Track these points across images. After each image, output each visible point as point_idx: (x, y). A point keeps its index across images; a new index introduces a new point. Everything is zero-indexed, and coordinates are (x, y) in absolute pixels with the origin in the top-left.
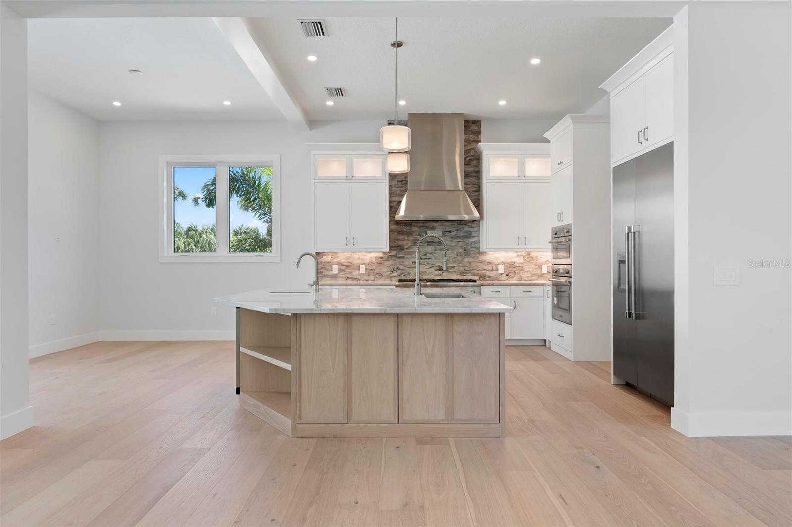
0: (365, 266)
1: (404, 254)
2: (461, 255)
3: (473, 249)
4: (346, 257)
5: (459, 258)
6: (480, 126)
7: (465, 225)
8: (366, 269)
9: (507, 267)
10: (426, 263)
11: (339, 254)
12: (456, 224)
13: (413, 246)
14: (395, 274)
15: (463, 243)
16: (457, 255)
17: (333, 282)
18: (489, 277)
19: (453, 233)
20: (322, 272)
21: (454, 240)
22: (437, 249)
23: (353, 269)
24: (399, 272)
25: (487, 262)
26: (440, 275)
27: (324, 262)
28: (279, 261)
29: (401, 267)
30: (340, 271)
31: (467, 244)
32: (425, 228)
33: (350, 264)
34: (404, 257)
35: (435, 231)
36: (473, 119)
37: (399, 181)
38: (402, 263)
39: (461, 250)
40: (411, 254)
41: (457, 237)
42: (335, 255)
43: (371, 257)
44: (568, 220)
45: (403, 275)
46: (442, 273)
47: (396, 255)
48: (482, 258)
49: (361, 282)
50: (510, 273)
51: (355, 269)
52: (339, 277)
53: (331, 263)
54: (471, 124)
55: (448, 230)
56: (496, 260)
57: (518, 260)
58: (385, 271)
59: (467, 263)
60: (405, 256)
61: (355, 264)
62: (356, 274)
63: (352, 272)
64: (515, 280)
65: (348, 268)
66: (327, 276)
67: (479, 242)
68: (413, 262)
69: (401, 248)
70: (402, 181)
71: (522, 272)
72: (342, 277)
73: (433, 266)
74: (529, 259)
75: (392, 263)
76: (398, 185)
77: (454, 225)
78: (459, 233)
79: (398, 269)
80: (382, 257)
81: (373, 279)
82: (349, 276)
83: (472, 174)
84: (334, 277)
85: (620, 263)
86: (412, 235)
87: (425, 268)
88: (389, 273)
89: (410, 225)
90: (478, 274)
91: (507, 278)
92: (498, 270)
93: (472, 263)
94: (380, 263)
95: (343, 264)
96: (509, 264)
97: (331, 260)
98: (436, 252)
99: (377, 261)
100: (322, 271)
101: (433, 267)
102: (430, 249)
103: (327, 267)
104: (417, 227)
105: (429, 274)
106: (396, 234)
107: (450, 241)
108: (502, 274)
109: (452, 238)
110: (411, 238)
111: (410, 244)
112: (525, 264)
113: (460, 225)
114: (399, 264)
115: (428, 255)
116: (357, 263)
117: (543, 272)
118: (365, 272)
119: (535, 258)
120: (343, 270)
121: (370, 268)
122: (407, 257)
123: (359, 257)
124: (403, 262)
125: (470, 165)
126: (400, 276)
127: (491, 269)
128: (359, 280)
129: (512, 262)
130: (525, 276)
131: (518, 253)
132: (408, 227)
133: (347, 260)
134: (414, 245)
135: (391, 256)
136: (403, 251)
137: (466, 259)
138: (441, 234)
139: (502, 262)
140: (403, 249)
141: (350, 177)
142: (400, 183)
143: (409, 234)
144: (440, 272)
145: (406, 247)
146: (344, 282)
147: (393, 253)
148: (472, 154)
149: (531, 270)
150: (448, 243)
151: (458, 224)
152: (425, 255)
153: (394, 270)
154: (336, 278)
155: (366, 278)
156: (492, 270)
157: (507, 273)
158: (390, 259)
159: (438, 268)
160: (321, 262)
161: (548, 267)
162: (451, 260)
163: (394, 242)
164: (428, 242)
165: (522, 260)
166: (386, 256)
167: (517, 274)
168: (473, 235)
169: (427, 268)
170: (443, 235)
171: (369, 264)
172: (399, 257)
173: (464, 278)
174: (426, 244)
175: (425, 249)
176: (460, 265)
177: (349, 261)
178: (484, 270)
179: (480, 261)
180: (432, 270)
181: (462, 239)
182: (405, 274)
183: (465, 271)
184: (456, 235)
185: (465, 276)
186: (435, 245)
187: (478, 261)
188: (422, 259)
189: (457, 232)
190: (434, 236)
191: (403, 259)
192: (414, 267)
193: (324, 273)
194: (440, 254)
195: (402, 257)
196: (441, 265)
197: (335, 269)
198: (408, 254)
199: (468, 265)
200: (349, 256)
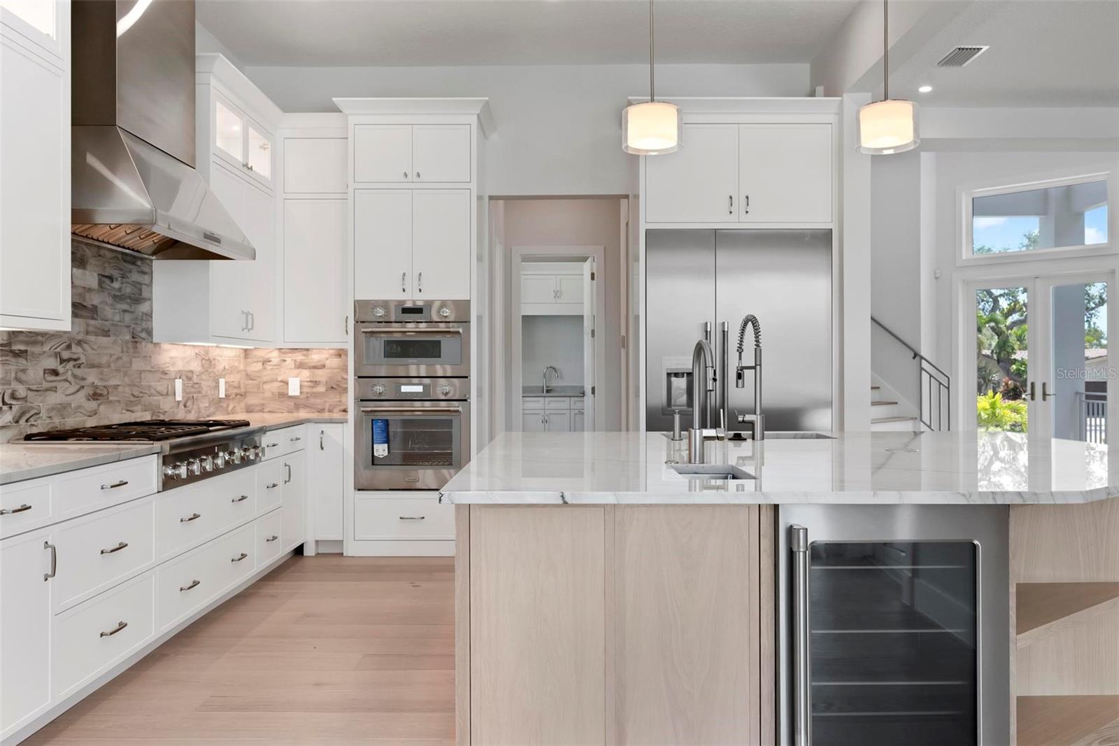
2: (128, 352)
3: (144, 334)
5: (125, 359)
7: (134, 263)
9: (185, 384)
10: (69, 376)
12: (120, 256)
15: (131, 316)
16: (122, 351)
18: (164, 413)
19: (116, 285)
21: (117, 306)
22: (91, 329)
24: (16, 408)
25: (162, 372)
26: (96, 412)
29: (21, 391)
31: (136, 320)
34: (26, 352)
35: (87, 272)
39: (127, 337)
40: (42, 344)
41: (122, 297)
45: (23, 420)
46: (99, 405)
47: (9, 344)
48: (155, 359)
50: (188, 399)
55: (109, 271)
56: (171, 365)
59: (136, 376)
60: (29, 349)
67: (152, 315)
68: (45, 372)
71: (200, 395)
73: (83, 383)
74: (207, 366)
77: (118, 258)
78: (124, 286)
79: (13, 396)
87: (69, 392)
90: (150, 405)
92: (174, 394)
96: (187, 377)
98: (88, 338)
101: (83, 387)
102: (77, 329)
105: (75, 412)
107: (111, 305)
108: (179, 402)
109: (115, 297)
112: (203, 377)
113: (126, 261)
115: (75, 348)
119: (214, 363)
122: (34, 355)
124: (24, 371)
126: (17, 422)
127: (165, 393)
129: (190, 372)
131: (196, 351)
137: (136, 364)
138: (96, 285)
139: (179, 371)
144: (95, 405)
149: (209, 391)
150: (108, 312)
151: (123, 260)
152: (69, 347)
153: (4, 403)
157: (185, 400)
159: (91, 391)
162: (113, 366)
165: (200, 368)
167: (194, 402)
169: (72, 390)
170: (102, 281)
172: (16, 354)
176: (126, 380)
178: (158, 393)
179: (153, 368)
180: (82, 393)
181: (128, 304)
182: (28, 415)
183: (132, 399)
184: (120, 289)
185: (132, 412)
186: (87, 317)
187: (150, 369)
188: (62, 361)
189: (122, 283)
190: (84, 288)
191: (24, 362)
192: (47, 390)
194: (95, 345)
195: (21, 353)
196: (96, 382)
198: (38, 343)
199: (137, 382)
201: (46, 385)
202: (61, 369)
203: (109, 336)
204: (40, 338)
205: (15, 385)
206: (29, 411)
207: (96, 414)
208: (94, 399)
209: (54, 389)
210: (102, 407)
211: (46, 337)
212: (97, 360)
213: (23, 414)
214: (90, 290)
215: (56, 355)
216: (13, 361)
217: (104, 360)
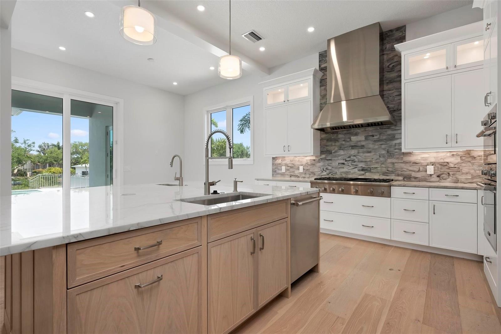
0: (302, 166)
1: (332, 157)
2: (384, 157)
3: (396, 151)
4: (290, 160)
5: (382, 159)
6: (405, 31)
7: (389, 128)
8: (303, 169)
9: (438, 168)
10: (350, 164)
11: (286, 158)
12: (378, 128)
13: (339, 151)
14: (325, 173)
15: (386, 145)
16: (380, 157)
17: (282, 178)
18: (416, 178)
19: (375, 137)
20: (276, 171)
21: (377, 143)
22: (360, 152)
23: (294, 169)
24: (328, 171)
25: (413, 163)
27: (277, 164)
28: (253, 163)
29: (330, 168)
30: (287, 170)
31: (390, 146)
32: (348, 134)
33: (293, 165)
34: (331, 159)
35: (358, 137)
36: (396, 27)
38: (330, 165)
39: (383, 152)
40: (338, 157)
41: (379, 140)
42: (283, 159)
43: (307, 160)
45: (330, 174)
46: (365, 173)
47: (325, 158)
49: (301, 179)
50: (442, 174)
51: (296, 169)
52: (286, 175)
53: (281, 165)
54: (394, 32)
55: (371, 134)
56: (424, 160)
57: (453, 161)
58: (317, 170)
59: (390, 164)
61: (296, 165)
62: (297, 172)
63: (294, 171)
64: (450, 182)
65: (292, 167)
66: (278, 174)
67: (400, 143)
68: (339, 163)
69: (330, 152)
71: (458, 173)
72: (288, 175)
73: (356, 166)
74: (470, 159)
75: (322, 165)
77: (377, 129)
78: (381, 137)
80: (314, 160)
81: (308, 177)
82: (292, 174)
83: (395, 80)
84: (283, 174)
86: (338, 141)
87: (350, 169)
88: (320, 172)
89: (337, 133)
90: (402, 174)
91: (438, 179)
92: (426, 171)
93: (396, 164)
94: (313, 165)
95: (289, 165)
96: (441, 165)
97: (281, 162)
98: (359, 154)
99: (311, 163)
100: (276, 170)
101: (356, 168)
102: (354, 152)
103: (279, 168)
104: (343, 134)
105: (353, 174)
106: (325, 141)
107: (373, 144)
108: (431, 175)
109: (375, 141)
110: (337, 144)
111: (337, 149)
112: (463, 165)
113: (382, 129)
114: (328, 165)
115: (352, 157)
116: (298, 165)
118: (302, 171)
119: (478, 158)
121: (306, 168)
122: (334, 160)
123: (299, 160)
124: (331, 163)
125: (394, 71)
126: (328, 174)
127: (417, 170)
128: (298, 177)
129: (445, 162)
130: (462, 177)
131: (452, 153)
132: (335, 135)
133: (291, 163)
134: (340, 149)
135: (322, 159)
136: (331, 155)
137: (390, 160)
138: (363, 138)
139: (431, 163)
140: (331, 153)
141: (287, 101)
143: (336, 140)
144: (363, 172)
145: (333, 151)
146: (288, 178)
147: (323, 156)
148: (395, 60)
149: (472, 171)
150: (371, 146)
151: (381, 129)
152: (349, 157)
153: (323, 170)
155: (304, 175)
156: (419, 171)
157: (438, 174)
158: (321, 161)
159: (361, 169)
160: (275, 164)
162: (374, 161)
163: (324, 148)
164: (352, 146)
165: (458, 160)
166: (318, 159)
167: (451, 175)
168: (396, 137)
169: (352, 168)
170: (366, 138)
171: (305, 166)
172: (327, 160)
173: (388, 178)
174: (350, 148)
175: (350, 152)
176: (383, 166)
177: (293, 163)
178: (410, 170)
179: (404, 161)
180: (356, 170)
181: (384, 142)
182: (332, 173)
183: (387, 172)
184: (378, 138)
185: (388, 176)
186: (359, 149)
187: (402, 162)
188: (346, 161)
189: (380, 136)
190: (357, 141)
191: (331, 161)
192: (340, 168)
193: (277, 172)
194: (363, 156)
195: (330, 160)
196: (364, 166)
197: (284, 169)
198: (336, 157)
199: (391, 166)
200: (292, 159)
201: (339, 167)
202: (346, 163)
203: (371, 153)
204: (337, 156)
205: (327, 167)
206: (332, 172)
207: (363, 175)
208: (362, 171)
209: (343, 168)
210: (366, 174)
211: (340, 155)
212: (364, 160)
213: (330, 173)
214: (360, 141)
215: (344, 159)
216: (327, 161)
217: (368, 160)
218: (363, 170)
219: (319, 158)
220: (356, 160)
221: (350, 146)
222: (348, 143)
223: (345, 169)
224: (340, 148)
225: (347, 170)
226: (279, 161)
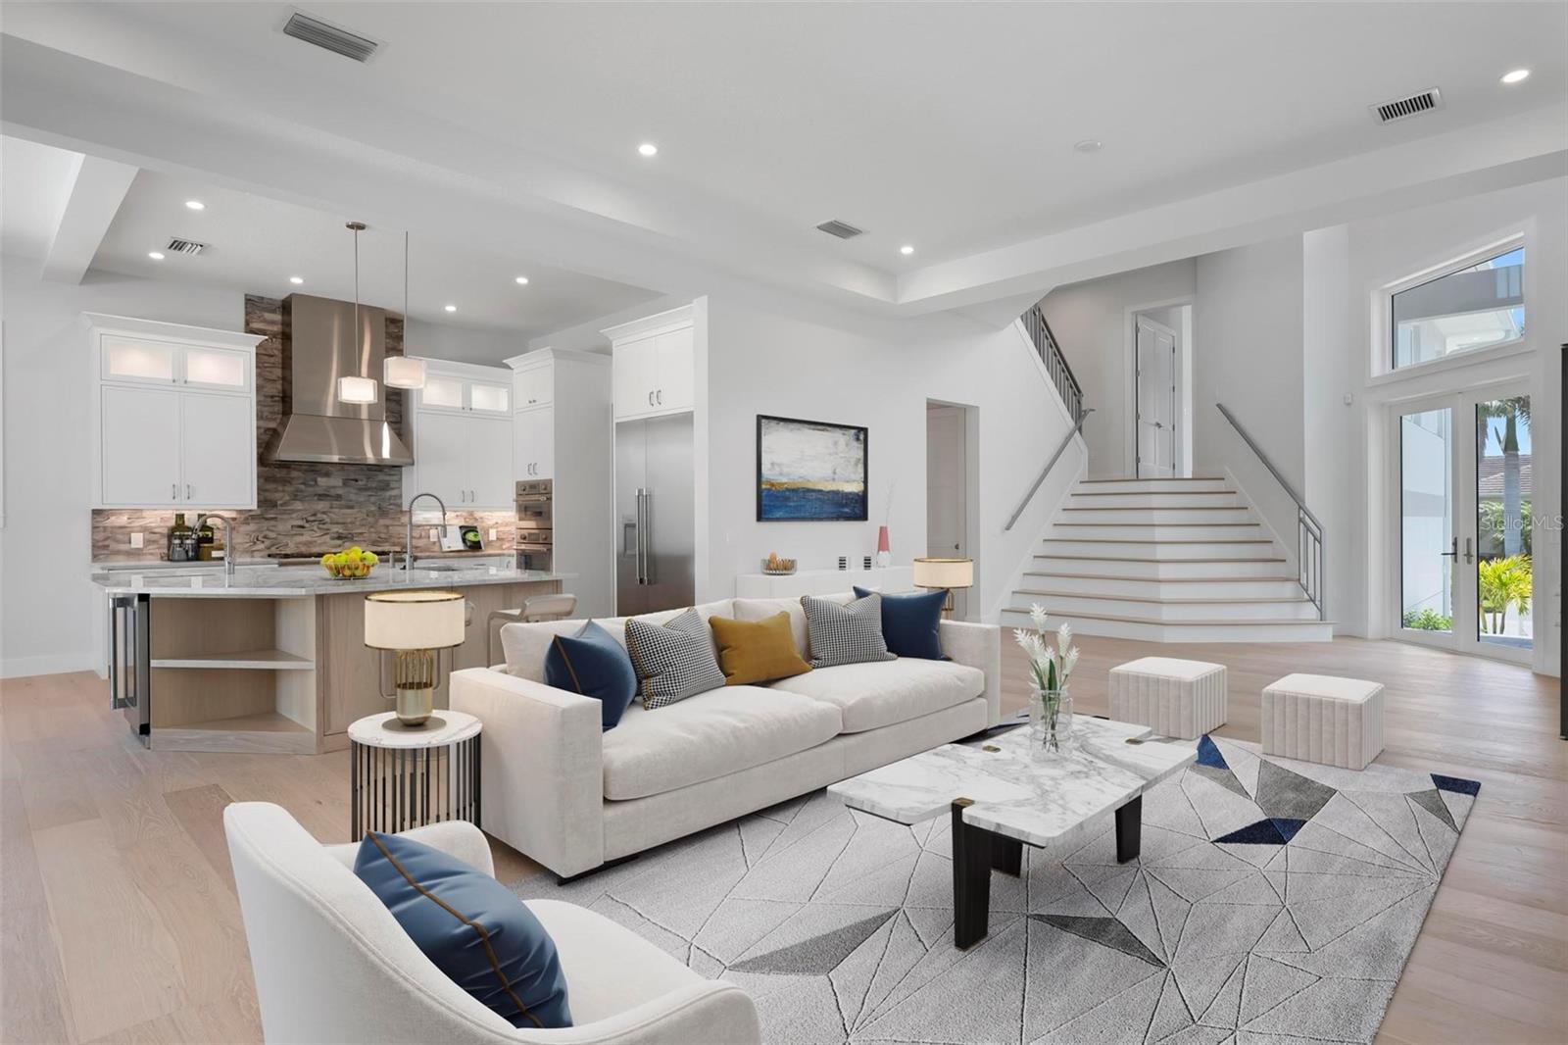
1: (277, 514)
2: (374, 516)
3: (391, 507)
5: (370, 519)
6: (403, 329)
7: (380, 471)
10: (315, 528)
11: (144, 514)
12: (365, 469)
14: (261, 546)
15: (377, 498)
16: (367, 515)
17: (133, 563)
18: (417, 548)
19: (360, 483)
20: (108, 546)
21: (362, 493)
22: (334, 506)
24: (268, 543)
25: (414, 526)
26: (340, 546)
27: (112, 527)
29: (272, 535)
30: (147, 542)
31: (383, 500)
32: (314, 473)
34: (276, 518)
35: (332, 480)
36: (395, 317)
37: (266, 396)
38: (274, 529)
39: (373, 508)
40: (291, 514)
41: (367, 489)
42: (138, 514)
44: (545, 473)
45: (274, 548)
47: (262, 515)
48: (405, 519)
52: (145, 554)
53: (129, 530)
54: (390, 323)
55: (352, 478)
56: (426, 522)
57: (458, 523)
58: (240, 541)
59: (383, 528)
60: (279, 516)
67: (401, 496)
68: (292, 526)
69: (270, 504)
70: (272, 397)
72: (152, 554)
73: (328, 532)
75: (255, 528)
76: (264, 401)
77: (363, 470)
78: (369, 483)
79: (265, 537)
80: (234, 519)
84: (136, 553)
85: (625, 528)
86: (289, 482)
87: (313, 536)
88: (248, 544)
90: (399, 543)
92: (429, 537)
93: (391, 528)
95: (156, 530)
97: (130, 523)
98: (333, 510)
100: (106, 543)
102: (322, 506)
103: (120, 537)
104: (300, 471)
105: (320, 545)
107: (356, 494)
108: (434, 543)
109: (361, 489)
110: (289, 488)
111: (288, 498)
113: (371, 470)
114: (268, 530)
115: (319, 515)
117: (491, 539)
119: (480, 520)
120: (154, 542)
122: (281, 519)
124: (274, 526)
126: (269, 548)
127: (419, 536)
131: (458, 513)
132: (284, 471)
133: (162, 524)
134: (294, 500)
135: (253, 517)
136: (275, 509)
137: (382, 522)
138: (341, 484)
139: (435, 525)
140: (275, 506)
141: (180, 382)
142: (269, 399)
143: (286, 481)
144: (339, 542)
145: (279, 502)
146: (156, 563)
147: (260, 512)
150: (353, 497)
151: (368, 470)
152: (315, 515)
153: (257, 540)
154: (139, 555)
156: (421, 537)
158: (250, 521)
159: (336, 535)
160: (105, 528)
161: (497, 532)
162: (358, 523)
163: (266, 494)
164: (320, 495)
166: (243, 516)
168: (392, 486)
169: (317, 535)
170: (346, 483)
172: (267, 519)
174: (316, 498)
175: (314, 506)
176: (372, 530)
178: (409, 536)
179: (403, 523)
180: (327, 538)
181: (374, 491)
182: (278, 546)
183: (379, 540)
184: (366, 485)
185: (379, 546)
186: (331, 500)
187: (401, 524)
188: (307, 521)
190: (329, 486)
191: (275, 522)
192: (294, 535)
193: (110, 548)
194: (338, 514)
195: (272, 519)
196: (341, 531)
197: (137, 540)
198: (284, 514)
199: (385, 531)
200: (168, 516)
201: (293, 532)
202: (307, 525)
203: (353, 509)
204: (289, 511)
205: (267, 532)
206: (278, 544)
208: (339, 540)
209: (302, 535)
211: (294, 511)
212: (341, 521)
213: (273, 545)
214: (334, 487)
215: (303, 519)
216: (266, 522)
217: (349, 520)
218: (339, 538)
219: (247, 515)
220: (328, 520)
221: (316, 495)
222: (310, 489)
223: (306, 538)
224: (295, 497)
225: (309, 539)
226: (123, 520)
